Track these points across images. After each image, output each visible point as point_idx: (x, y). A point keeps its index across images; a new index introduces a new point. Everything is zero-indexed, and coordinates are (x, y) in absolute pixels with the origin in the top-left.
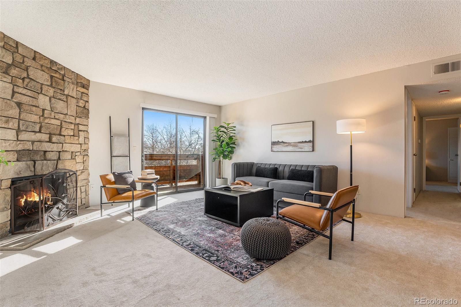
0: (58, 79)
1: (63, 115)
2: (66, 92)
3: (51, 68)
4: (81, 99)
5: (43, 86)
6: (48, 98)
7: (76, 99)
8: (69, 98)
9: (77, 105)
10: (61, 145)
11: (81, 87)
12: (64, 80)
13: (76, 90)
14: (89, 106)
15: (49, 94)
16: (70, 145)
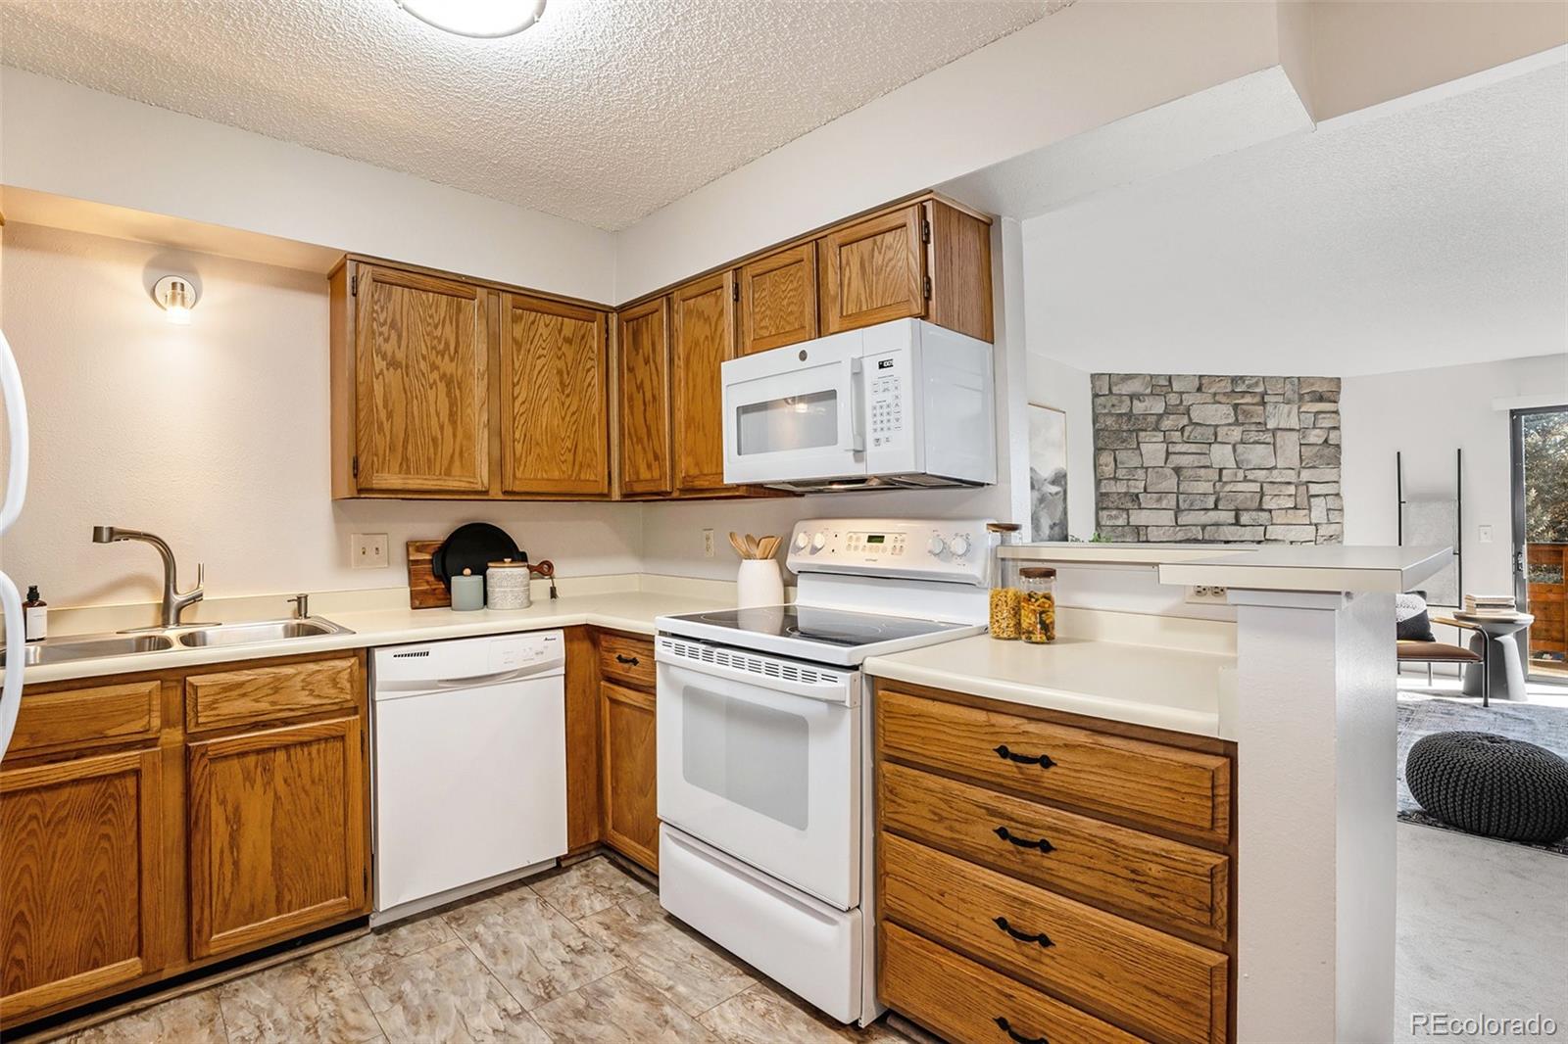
0: (1250, 406)
1: (1264, 472)
2: (1271, 425)
3: (1233, 391)
4: (1314, 428)
5: (1219, 429)
6: (1230, 447)
7: (1299, 431)
8: (1279, 433)
9: (1301, 444)
10: (1263, 528)
11: (1311, 401)
12: (1263, 403)
13: (1299, 413)
14: (1340, 435)
15: (1232, 440)
16: (1287, 527)
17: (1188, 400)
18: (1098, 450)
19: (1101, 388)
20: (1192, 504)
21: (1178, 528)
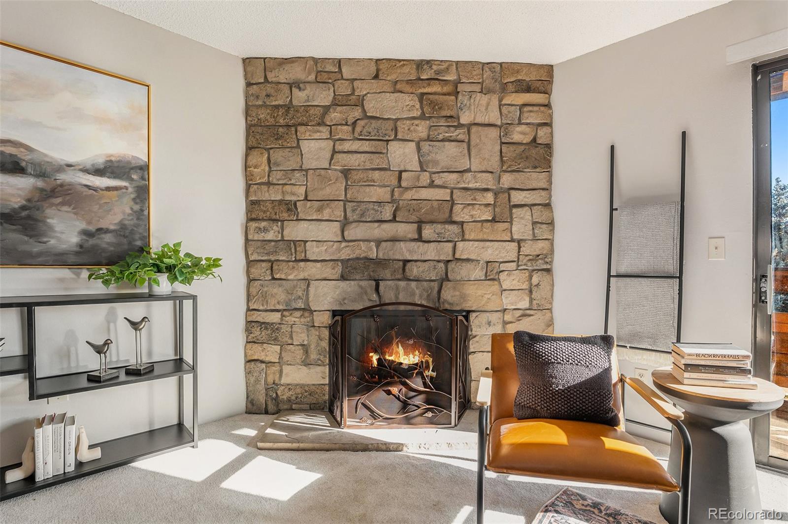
0: (437, 97)
1: (455, 176)
2: (464, 120)
3: (419, 79)
4: (520, 123)
5: (399, 123)
6: (413, 145)
7: (500, 127)
8: (474, 129)
9: (502, 143)
10: (450, 245)
11: (516, 92)
12: (456, 93)
13: (500, 106)
14: (552, 133)
15: (415, 136)
16: (482, 244)
17: (362, 89)
18: (249, 149)
19: (252, 75)
21: (344, 244)
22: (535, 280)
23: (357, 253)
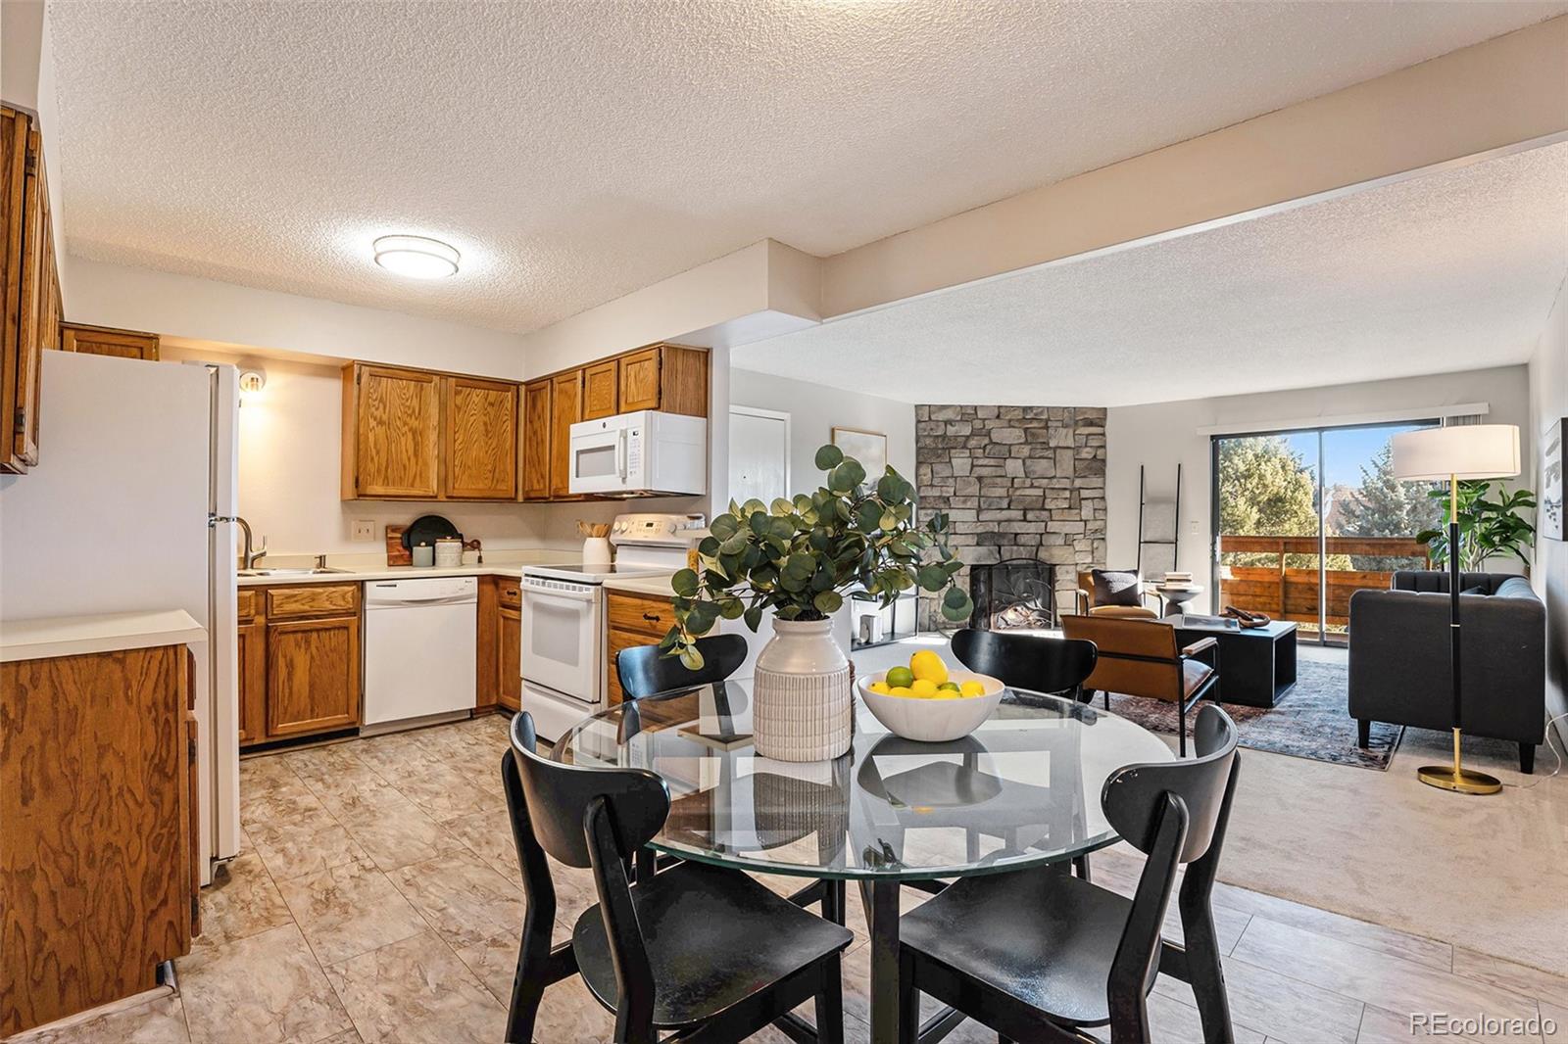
0: (1035, 430)
1: (1046, 480)
2: (1052, 444)
3: (1024, 418)
4: (1086, 446)
5: (1012, 447)
6: (1020, 461)
7: (1074, 449)
8: (1058, 451)
9: (1075, 459)
10: (1044, 524)
11: (1084, 426)
12: (1047, 428)
13: (1074, 435)
14: (1106, 453)
15: (1022, 456)
16: (1062, 523)
17: (989, 425)
18: (919, 464)
19: (922, 416)
20: (990, 505)
21: (978, 523)
22: (1095, 545)
23: (988, 529)
